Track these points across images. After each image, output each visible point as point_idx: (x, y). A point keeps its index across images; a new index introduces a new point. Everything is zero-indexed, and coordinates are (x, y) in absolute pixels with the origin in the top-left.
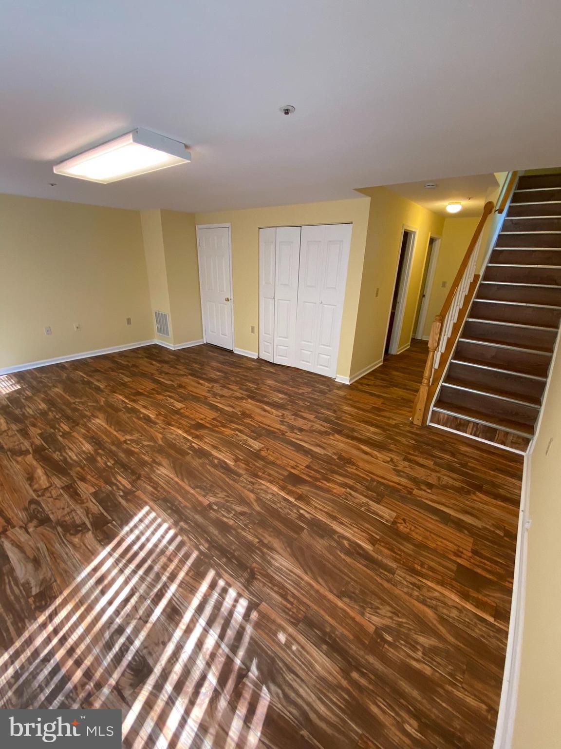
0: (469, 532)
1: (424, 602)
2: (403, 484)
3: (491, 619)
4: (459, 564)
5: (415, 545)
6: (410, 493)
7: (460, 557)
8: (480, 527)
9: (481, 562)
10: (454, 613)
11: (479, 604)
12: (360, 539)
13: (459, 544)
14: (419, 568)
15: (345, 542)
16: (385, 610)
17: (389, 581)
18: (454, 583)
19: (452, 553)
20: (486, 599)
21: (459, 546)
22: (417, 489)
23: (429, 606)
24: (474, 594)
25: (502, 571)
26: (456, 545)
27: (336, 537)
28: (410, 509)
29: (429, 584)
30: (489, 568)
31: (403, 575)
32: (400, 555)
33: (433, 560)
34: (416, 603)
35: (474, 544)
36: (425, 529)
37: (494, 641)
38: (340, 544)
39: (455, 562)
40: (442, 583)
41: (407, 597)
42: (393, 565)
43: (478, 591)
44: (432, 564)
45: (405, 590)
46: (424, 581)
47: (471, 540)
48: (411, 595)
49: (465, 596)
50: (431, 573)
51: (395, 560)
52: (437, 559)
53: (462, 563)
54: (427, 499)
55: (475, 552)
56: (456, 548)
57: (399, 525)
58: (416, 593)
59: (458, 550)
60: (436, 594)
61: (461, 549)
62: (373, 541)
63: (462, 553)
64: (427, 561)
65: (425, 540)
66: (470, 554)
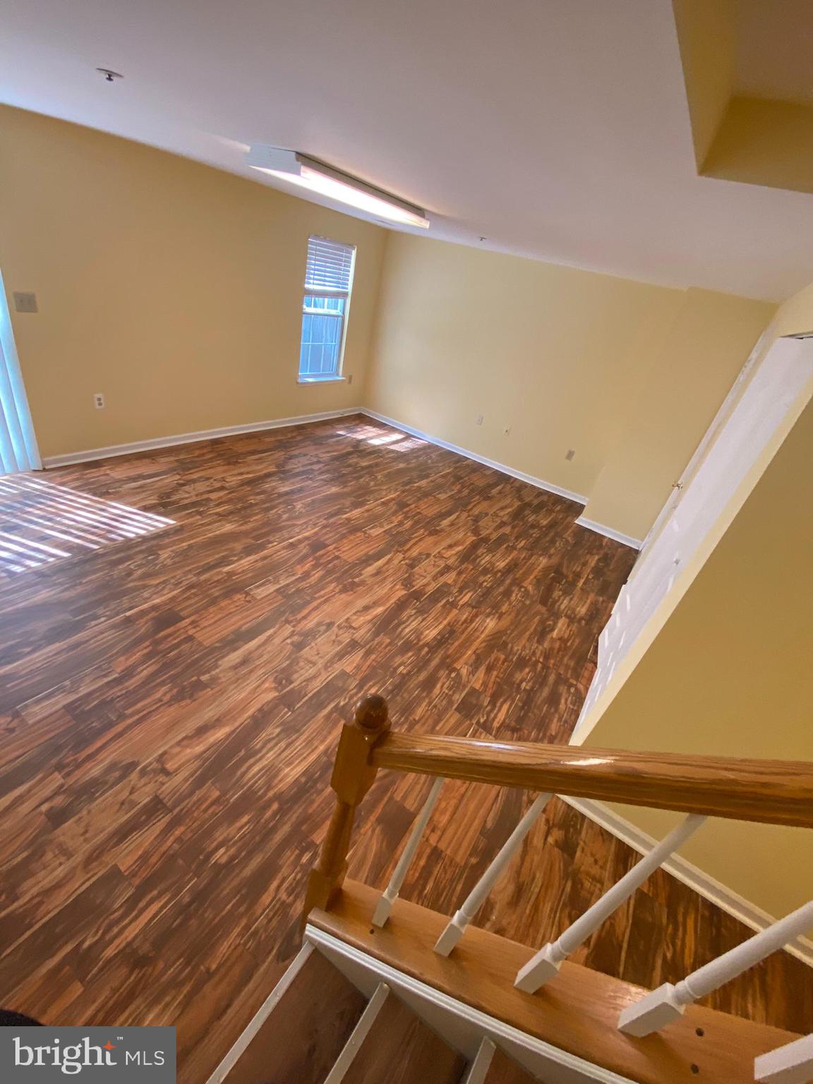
0: (216, 647)
1: (164, 582)
2: (305, 622)
3: (128, 614)
4: (184, 619)
5: (217, 597)
6: (287, 622)
7: (190, 624)
8: (220, 663)
9: (177, 637)
10: (146, 595)
11: (143, 613)
12: (236, 567)
13: (204, 631)
14: (192, 591)
15: (235, 558)
16: (169, 562)
17: (190, 571)
18: (168, 607)
19: (197, 619)
20: (145, 619)
21: (202, 629)
22: (293, 631)
23: (158, 584)
24: (153, 614)
25: (161, 647)
26: (205, 627)
27: (242, 555)
28: (263, 611)
29: (175, 592)
30: (169, 640)
31: (191, 580)
32: (210, 584)
33: (196, 603)
34: (165, 578)
35: (200, 644)
36: (231, 613)
37: (113, 607)
38: (235, 555)
39: (188, 617)
40: (173, 599)
41: (172, 575)
42: (203, 578)
43: (153, 618)
44: (192, 601)
45: (178, 577)
46: (180, 590)
47: (206, 643)
48: (173, 578)
49: (154, 608)
50: (185, 596)
51: (206, 581)
52: (195, 607)
53: (184, 622)
54: (275, 633)
55: (190, 639)
56: (202, 626)
57: (244, 596)
58: (173, 581)
59: (198, 626)
60: (165, 592)
61: (198, 629)
62: (230, 574)
63: (195, 627)
64: (196, 599)
65: (219, 607)
66: (190, 633)
